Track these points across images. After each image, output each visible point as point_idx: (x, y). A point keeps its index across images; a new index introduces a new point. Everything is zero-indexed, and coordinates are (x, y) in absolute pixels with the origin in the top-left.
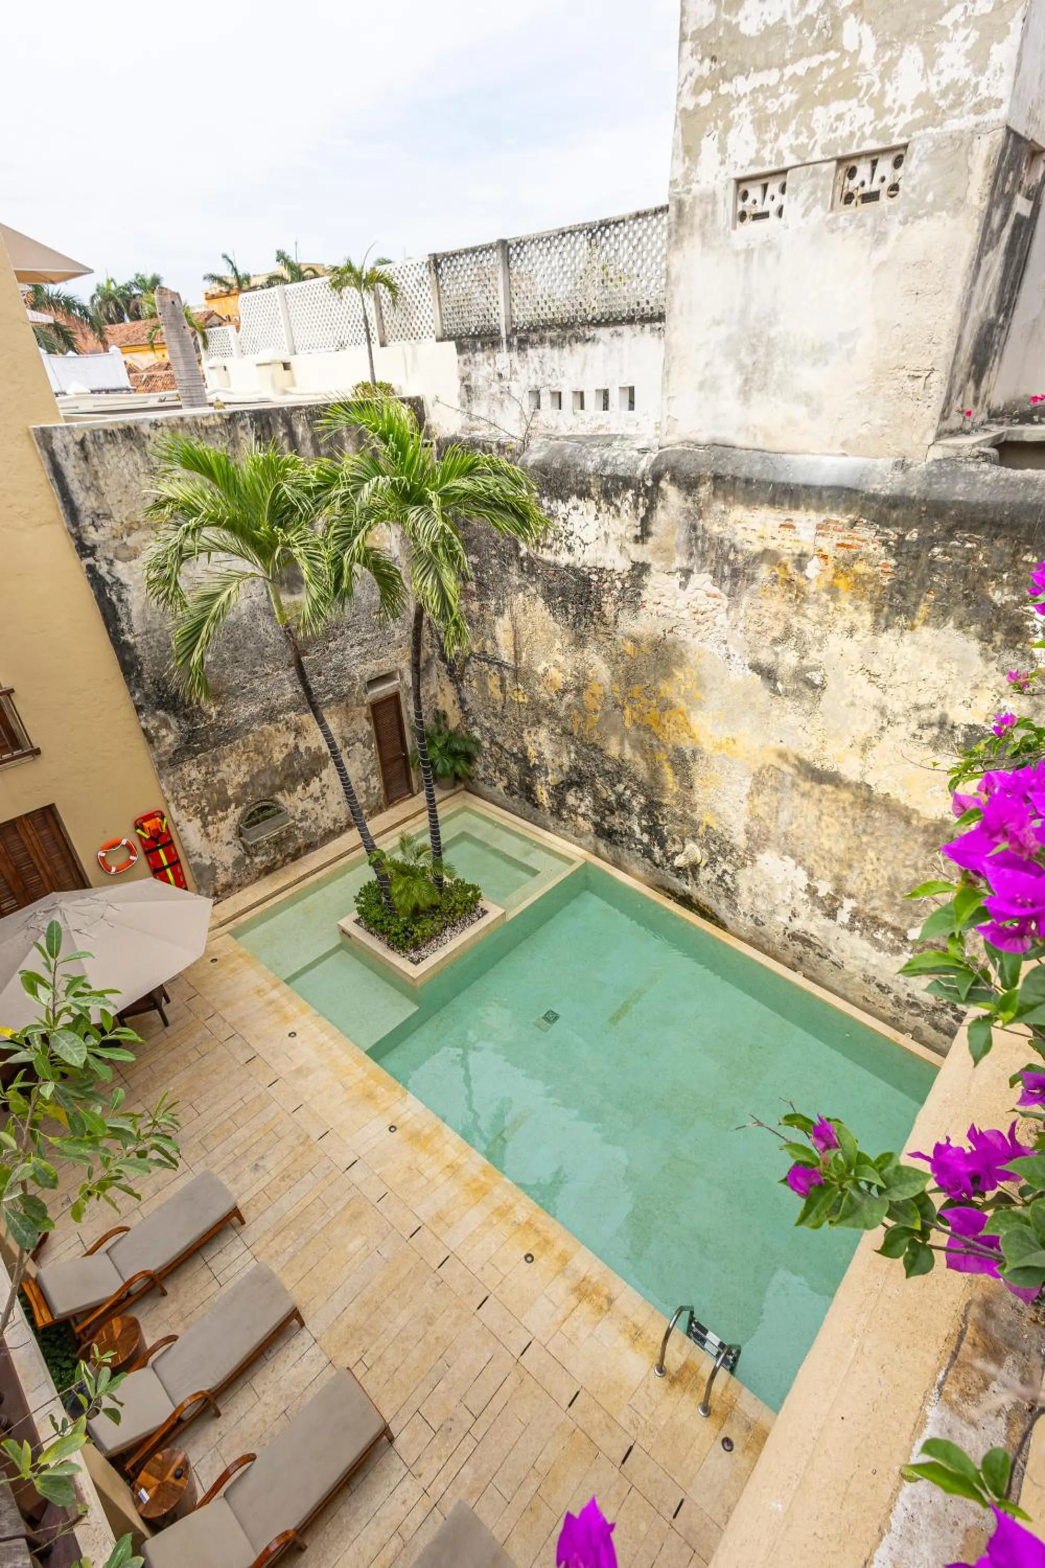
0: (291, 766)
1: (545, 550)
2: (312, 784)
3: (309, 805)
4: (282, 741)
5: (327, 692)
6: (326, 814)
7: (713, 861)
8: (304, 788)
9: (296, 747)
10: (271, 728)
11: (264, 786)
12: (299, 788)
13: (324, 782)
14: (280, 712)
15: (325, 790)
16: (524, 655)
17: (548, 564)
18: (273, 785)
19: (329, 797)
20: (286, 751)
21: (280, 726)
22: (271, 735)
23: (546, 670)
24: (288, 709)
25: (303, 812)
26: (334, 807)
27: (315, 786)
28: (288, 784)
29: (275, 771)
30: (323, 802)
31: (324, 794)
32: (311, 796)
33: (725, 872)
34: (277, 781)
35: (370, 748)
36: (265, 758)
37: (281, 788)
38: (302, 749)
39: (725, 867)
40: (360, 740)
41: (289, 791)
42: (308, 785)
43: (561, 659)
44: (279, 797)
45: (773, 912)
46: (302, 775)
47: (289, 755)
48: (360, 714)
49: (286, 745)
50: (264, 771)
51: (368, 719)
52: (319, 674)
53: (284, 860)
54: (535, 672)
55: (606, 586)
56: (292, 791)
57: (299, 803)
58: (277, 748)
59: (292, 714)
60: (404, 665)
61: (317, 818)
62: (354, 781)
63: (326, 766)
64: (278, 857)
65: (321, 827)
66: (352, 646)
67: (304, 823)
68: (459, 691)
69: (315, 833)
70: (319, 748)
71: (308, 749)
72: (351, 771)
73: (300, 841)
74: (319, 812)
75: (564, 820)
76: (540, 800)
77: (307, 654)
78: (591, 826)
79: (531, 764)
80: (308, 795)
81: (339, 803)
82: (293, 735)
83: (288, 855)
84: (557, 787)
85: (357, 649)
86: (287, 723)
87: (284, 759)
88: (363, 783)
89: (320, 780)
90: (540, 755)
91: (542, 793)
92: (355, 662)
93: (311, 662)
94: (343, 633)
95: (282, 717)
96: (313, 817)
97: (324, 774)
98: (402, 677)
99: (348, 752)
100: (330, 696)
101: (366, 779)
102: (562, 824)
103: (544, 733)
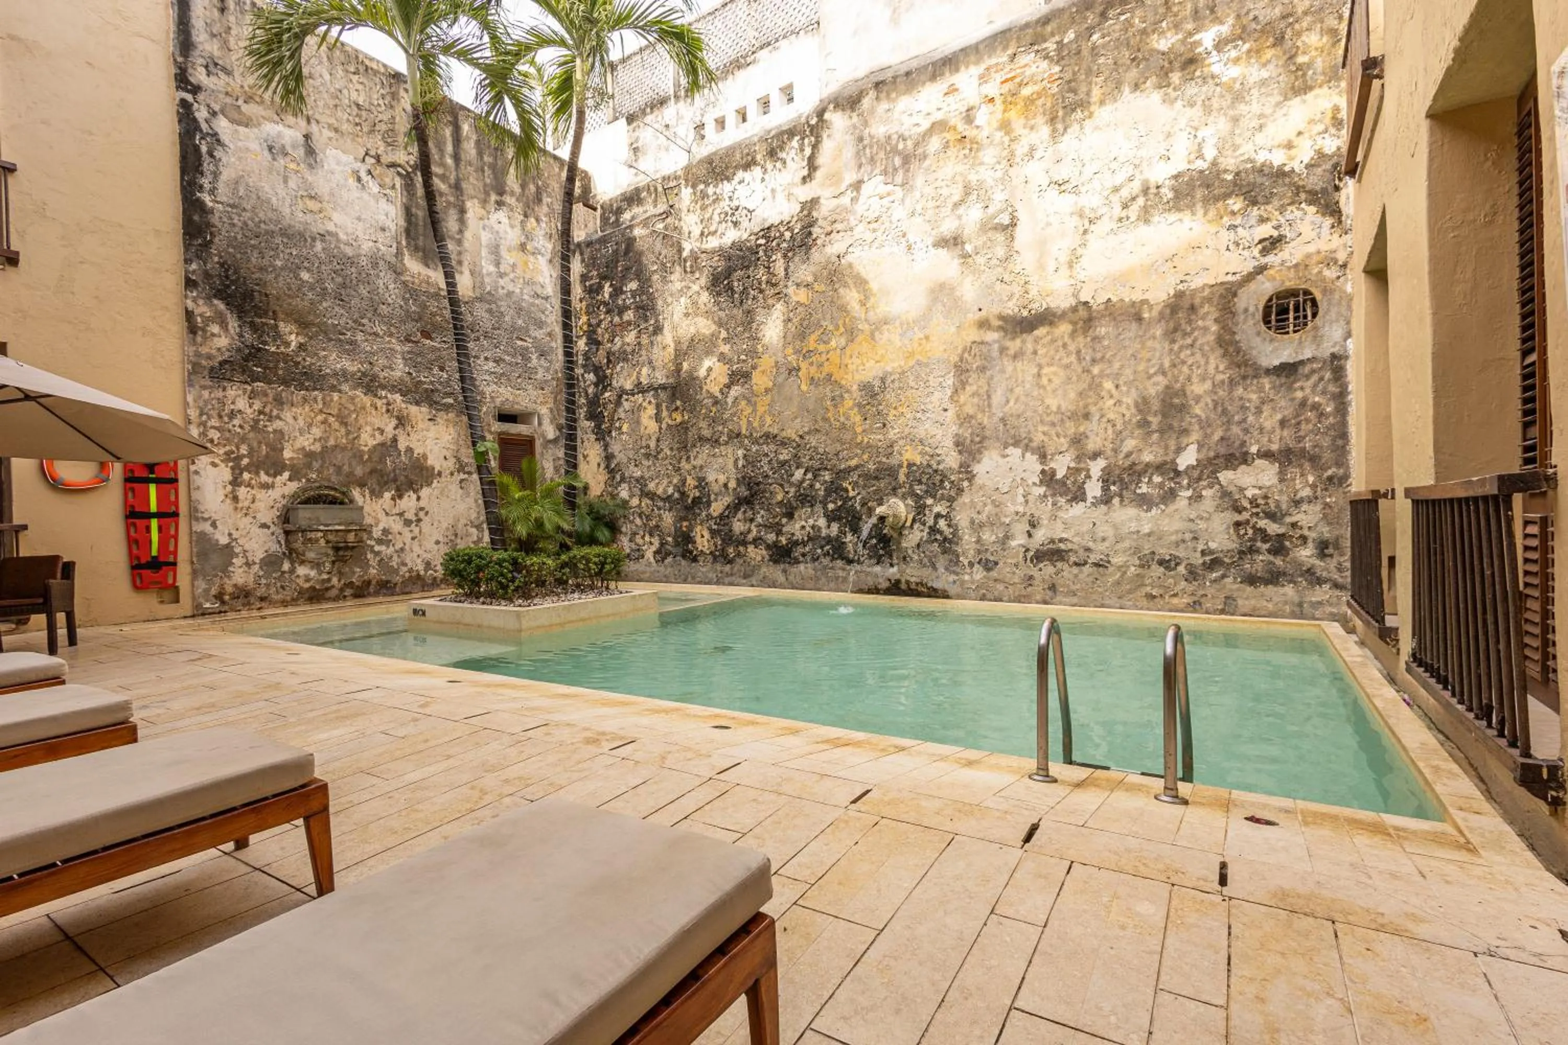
0: (382, 460)
2: (406, 499)
3: (396, 525)
4: (378, 423)
6: (416, 549)
8: (393, 499)
9: (395, 440)
10: (367, 400)
11: (339, 469)
12: (387, 495)
13: (422, 503)
14: (383, 387)
15: (422, 514)
16: (684, 363)
18: (351, 474)
19: (426, 527)
20: (379, 439)
21: (379, 403)
22: (364, 408)
23: (709, 369)
24: (393, 389)
25: (386, 531)
26: (430, 544)
27: (409, 502)
28: (372, 482)
29: (358, 455)
30: (416, 530)
31: (419, 520)
32: (401, 514)
34: (359, 471)
36: (348, 433)
37: (362, 485)
38: (402, 446)
41: (372, 493)
42: (400, 497)
44: (356, 493)
46: (395, 480)
47: (382, 444)
49: (382, 432)
50: (344, 449)
52: (441, 368)
53: (342, 590)
54: (697, 378)
56: (376, 494)
57: (381, 515)
58: (368, 428)
59: (398, 397)
60: (544, 411)
61: (402, 549)
62: (463, 521)
63: (429, 484)
64: (335, 580)
65: (405, 565)
66: (486, 359)
67: (383, 548)
68: (606, 446)
69: (396, 571)
70: (425, 457)
71: (409, 450)
72: (462, 507)
73: (373, 571)
74: (408, 541)
75: (730, 562)
76: (700, 548)
77: (431, 339)
78: (764, 552)
79: (690, 501)
80: (396, 510)
81: (437, 542)
82: (394, 422)
83: (350, 585)
84: (721, 517)
85: (491, 364)
86: (388, 404)
87: (375, 447)
88: (474, 531)
89: (418, 499)
90: (702, 483)
91: (703, 536)
92: (487, 377)
93: (434, 349)
94: (478, 339)
95: (383, 393)
96: (399, 546)
97: (425, 492)
98: (540, 424)
99: (462, 481)
100: (451, 401)
101: (478, 527)
102: (727, 568)
103: (706, 449)
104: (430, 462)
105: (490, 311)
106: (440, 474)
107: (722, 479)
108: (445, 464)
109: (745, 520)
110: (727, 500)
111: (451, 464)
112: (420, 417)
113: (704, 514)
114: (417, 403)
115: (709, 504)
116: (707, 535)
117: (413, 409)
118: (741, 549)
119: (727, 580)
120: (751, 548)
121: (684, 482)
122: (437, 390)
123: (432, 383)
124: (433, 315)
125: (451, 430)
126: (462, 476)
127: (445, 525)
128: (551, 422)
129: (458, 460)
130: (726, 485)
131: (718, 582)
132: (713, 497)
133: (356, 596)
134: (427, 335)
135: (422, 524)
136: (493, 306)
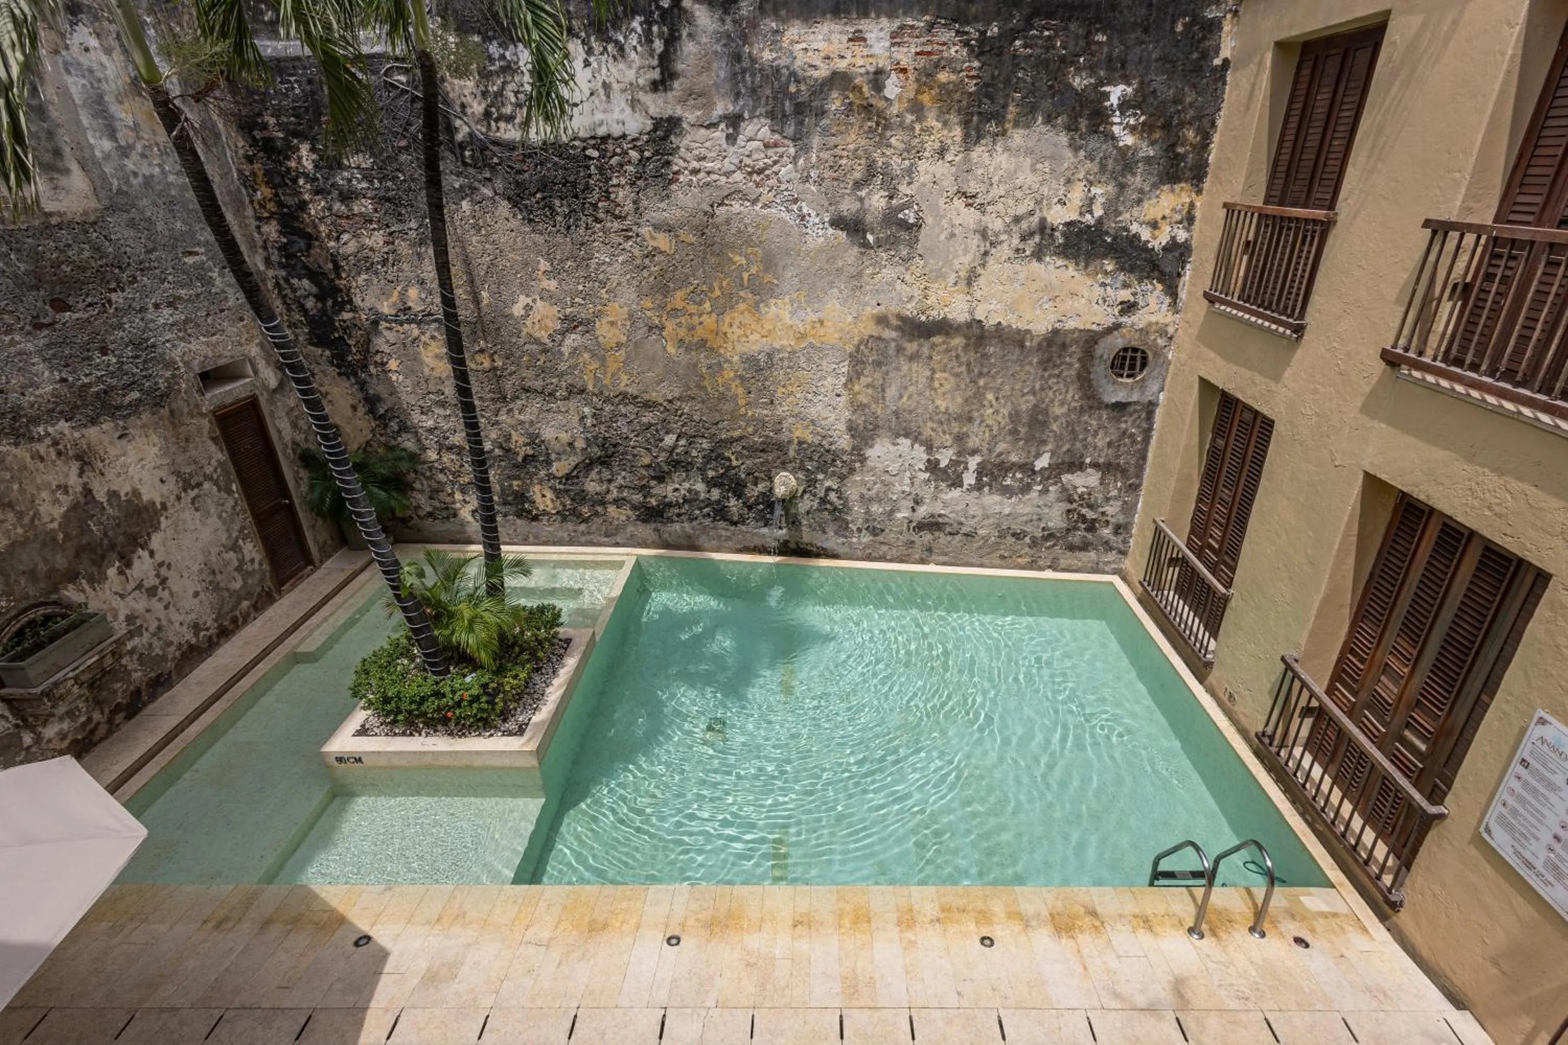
0: (84, 530)
1: (502, 125)
2: (136, 563)
3: (139, 603)
4: (53, 479)
5: (128, 387)
6: (175, 617)
7: (812, 482)
8: (121, 572)
9: (87, 492)
10: (22, 453)
11: (32, 575)
12: (112, 572)
13: (159, 557)
14: (35, 420)
15: (163, 571)
16: (484, 294)
17: (510, 146)
18: (52, 570)
19: (175, 584)
20: (66, 501)
21: (42, 448)
22: (24, 467)
23: (528, 308)
24: (52, 414)
25: (130, 619)
26: (189, 602)
27: (142, 566)
28: (85, 566)
29: (50, 541)
30: (165, 594)
31: (164, 581)
32: (139, 587)
33: (829, 489)
34: (61, 562)
35: (229, 492)
36: (20, 516)
37: (72, 577)
38: (101, 495)
39: (828, 483)
40: (209, 478)
41: (91, 581)
42: (129, 565)
43: (552, 285)
44: (71, 594)
45: (892, 511)
46: (112, 547)
47: (74, 507)
48: (199, 430)
49: (65, 489)
50: (25, 542)
51: (214, 439)
52: (104, 351)
53: (110, 721)
54: (510, 316)
55: (614, 161)
56: (97, 580)
57: (117, 602)
58: (44, 495)
59: (63, 426)
60: (254, 351)
61: (159, 628)
62: (214, 551)
63: (157, 528)
64: (97, 716)
65: (170, 644)
66: (157, 306)
67: (136, 641)
68: (362, 386)
69: (164, 658)
70: (136, 493)
71: (113, 495)
72: (206, 534)
73: (136, 675)
74: (162, 614)
75: (586, 521)
76: (542, 507)
77: (68, 308)
78: (630, 512)
79: (520, 459)
80: (132, 585)
81: (196, 594)
82: (75, 467)
83: (118, 708)
84: (568, 477)
85: (166, 312)
86: (55, 443)
87: (65, 516)
88: (231, 555)
89: (152, 554)
90: (534, 440)
91: (544, 496)
92: (169, 336)
93: (82, 324)
94: (134, 280)
95: (41, 430)
96: (153, 628)
97: (156, 541)
98: (256, 372)
99: (193, 500)
100: (136, 395)
101: (235, 548)
102: (583, 527)
103: (536, 404)
104: (145, 498)
105: (132, 224)
106: (164, 507)
107: (565, 437)
108: (164, 488)
109: (601, 481)
110: (574, 460)
111: (172, 484)
112: (106, 439)
113: (543, 473)
114: (94, 421)
115: (548, 463)
116: (549, 494)
117: (92, 432)
118: (600, 509)
119: (583, 539)
120: (612, 509)
121: (508, 438)
122: (112, 388)
123: (100, 379)
124: (56, 265)
125: (154, 438)
126: (192, 494)
127: (196, 568)
128: (268, 363)
129: (177, 473)
130: (571, 444)
131: (571, 543)
132: (553, 456)
133: (129, 717)
134: (61, 305)
135: (169, 583)
136: (133, 213)
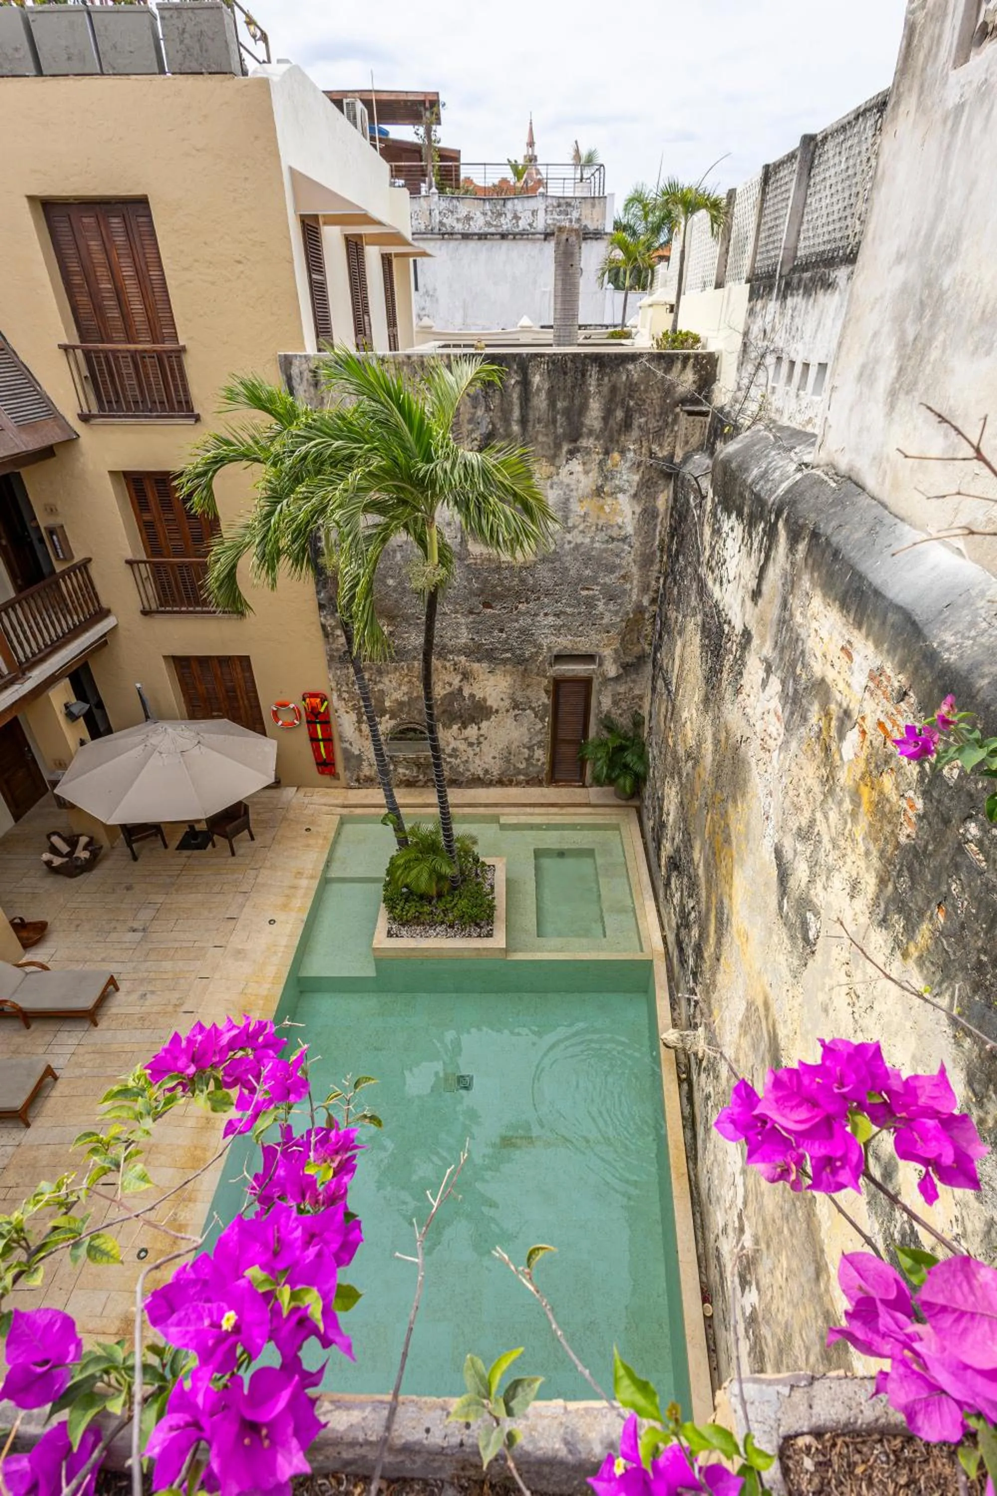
0: (451, 704)
2: (469, 729)
3: (462, 746)
4: (447, 679)
5: (506, 650)
6: (477, 761)
8: (459, 729)
9: (460, 690)
10: (438, 663)
12: (455, 727)
13: (482, 732)
14: (451, 652)
15: (482, 739)
20: (448, 689)
21: (448, 664)
22: (436, 668)
24: (460, 652)
25: (454, 750)
26: (489, 758)
27: (472, 731)
28: (443, 719)
30: (478, 749)
31: (479, 743)
32: (466, 739)
35: (542, 720)
38: (466, 693)
40: (533, 709)
41: (446, 725)
42: (465, 728)
46: (461, 717)
47: (451, 693)
48: (539, 684)
49: (450, 685)
51: (546, 691)
52: (500, 629)
53: (426, 782)
56: (448, 726)
57: (451, 740)
58: (440, 683)
59: (463, 658)
60: (607, 651)
61: (467, 761)
62: (516, 744)
63: (488, 719)
65: (469, 770)
66: (546, 614)
67: (453, 760)
69: (462, 774)
70: (485, 700)
71: (472, 696)
72: (516, 734)
73: (447, 773)
74: (471, 756)
77: (492, 608)
80: (463, 736)
81: (495, 757)
82: (459, 677)
85: (551, 618)
86: (455, 664)
87: (445, 695)
88: (526, 750)
89: (479, 729)
92: (546, 631)
93: (495, 614)
94: (539, 598)
95: (451, 657)
96: (465, 758)
97: (484, 724)
98: (602, 664)
99: (516, 716)
100: (508, 655)
101: (530, 747)
104: (489, 703)
105: (553, 569)
106: (497, 711)
108: (502, 703)
111: (507, 703)
112: (481, 671)
114: (479, 661)
117: (476, 666)
122: (497, 649)
123: (492, 643)
125: (508, 678)
126: (517, 712)
127: (500, 747)
128: (614, 661)
129: (514, 700)
134: (488, 605)
135: (482, 746)
